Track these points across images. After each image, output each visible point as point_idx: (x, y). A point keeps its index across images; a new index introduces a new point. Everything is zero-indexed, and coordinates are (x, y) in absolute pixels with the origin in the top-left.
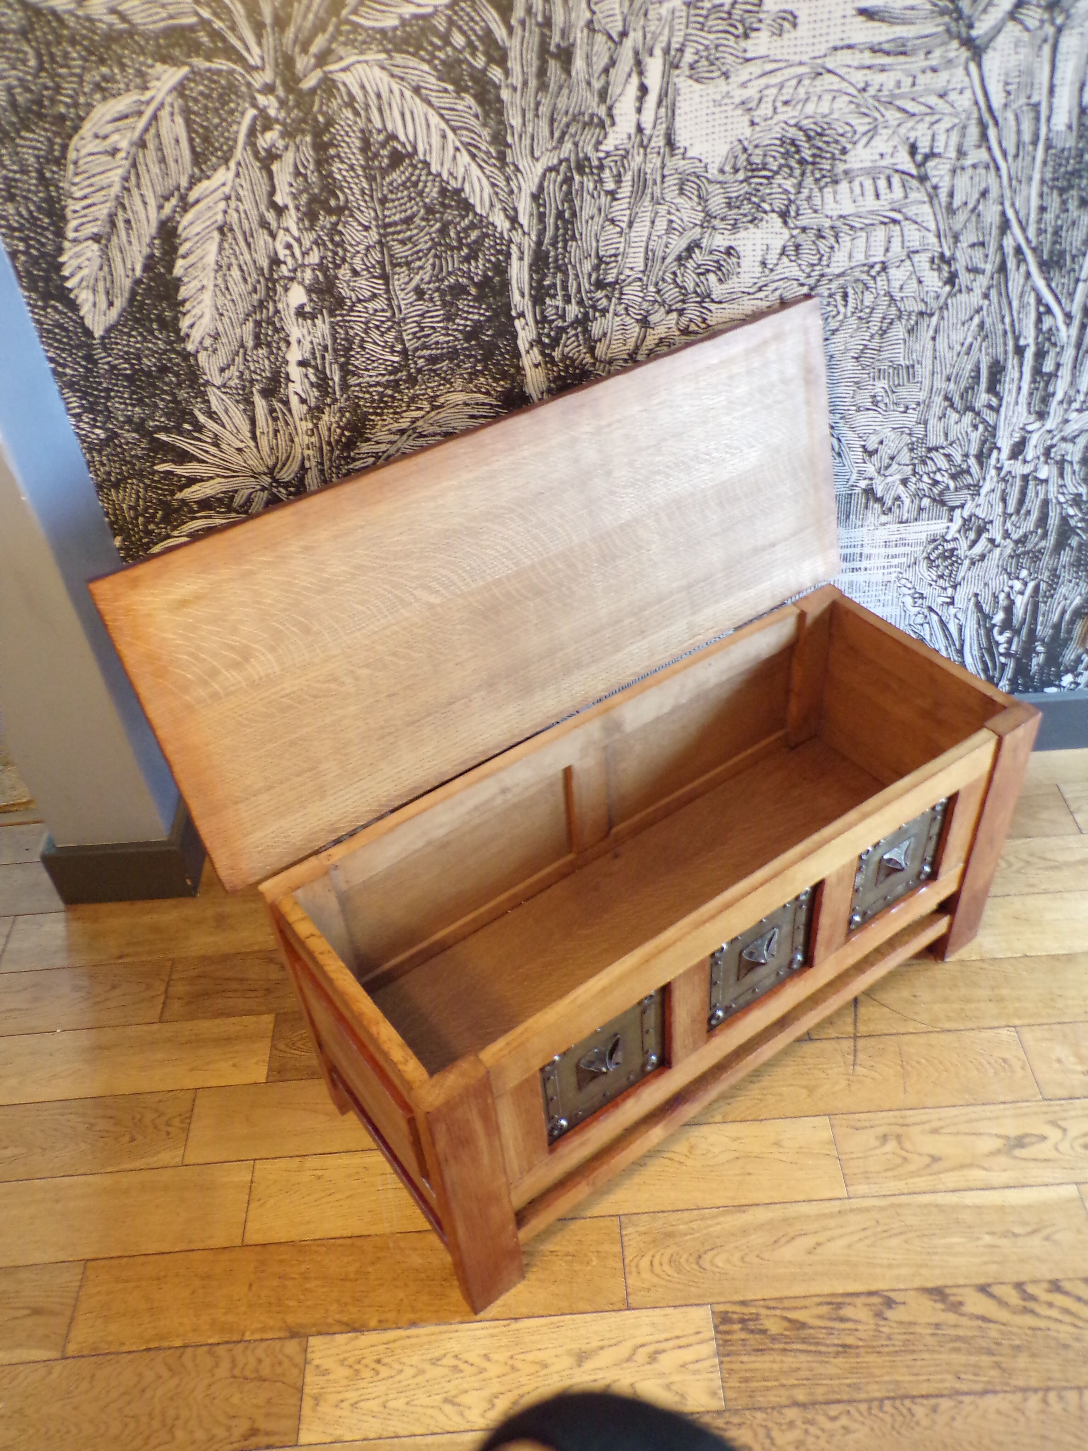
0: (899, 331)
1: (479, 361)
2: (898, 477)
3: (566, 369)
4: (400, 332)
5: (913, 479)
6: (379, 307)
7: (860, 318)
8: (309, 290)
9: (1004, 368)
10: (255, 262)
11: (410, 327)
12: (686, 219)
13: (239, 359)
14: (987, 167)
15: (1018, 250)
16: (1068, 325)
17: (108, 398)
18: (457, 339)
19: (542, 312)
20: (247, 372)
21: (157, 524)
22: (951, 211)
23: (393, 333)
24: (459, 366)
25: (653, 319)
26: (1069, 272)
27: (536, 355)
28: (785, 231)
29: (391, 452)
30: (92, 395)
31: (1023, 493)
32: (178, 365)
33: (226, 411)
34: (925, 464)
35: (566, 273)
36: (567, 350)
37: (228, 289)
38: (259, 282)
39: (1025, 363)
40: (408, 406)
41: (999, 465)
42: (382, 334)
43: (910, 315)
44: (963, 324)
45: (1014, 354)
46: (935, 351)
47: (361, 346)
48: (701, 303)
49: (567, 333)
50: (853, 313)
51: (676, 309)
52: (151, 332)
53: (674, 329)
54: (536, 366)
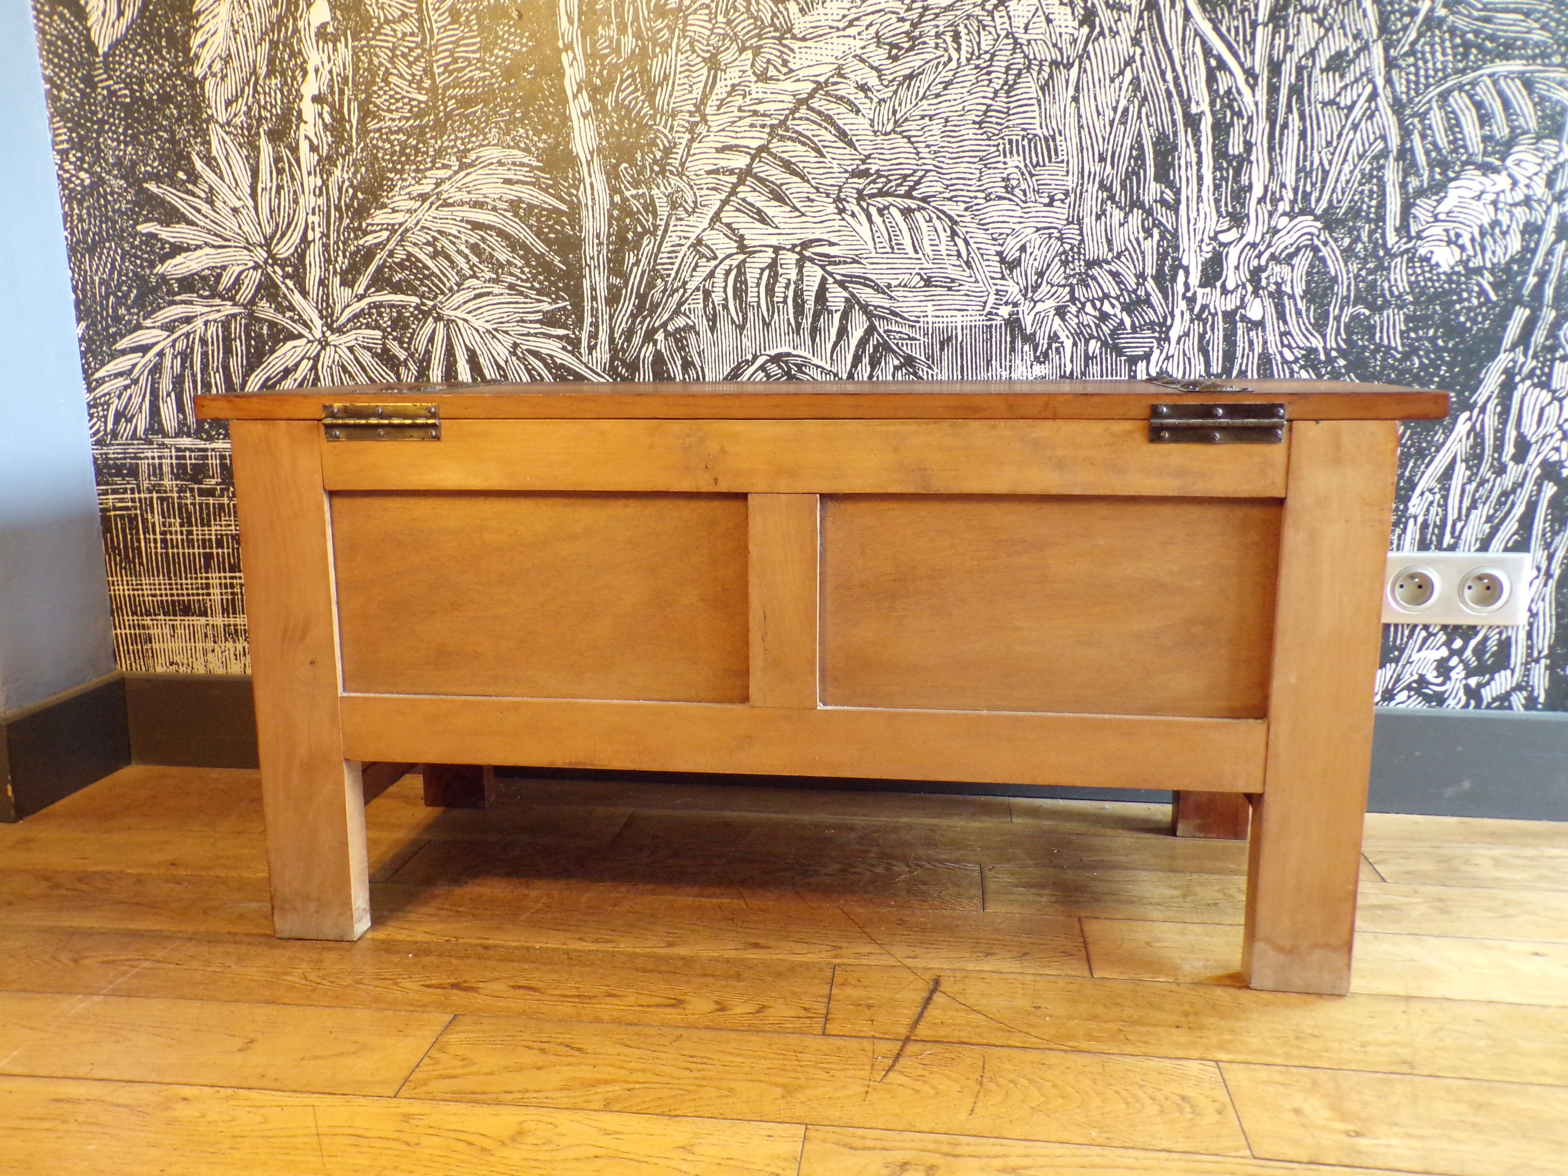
0: (1029, 86)
1: (516, 106)
2: (1051, 303)
3: (620, 122)
4: (430, 63)
5: (1073, 309)
6: (408, 30)
7: (977, 67)
9: (1175, 148)
11: (442, 58)
13: (248, 90)
16: (1253, 88)
17: (101, 131)
18: (493, 75)
19: (594, 44)
20: (256, 106)
21: (128, 309)
23: (422, 64)
24: (496, 113)
25: (725, 57)
26: (1242, 12)
27: (584, 102)
29: (409, 224)
30: (83, 126)
31: (1230, 339)
32: (182, 94)
33: (227, 156)
34: (1087, 286)
36: (622, 96)
39: (1203, 139)
40: (433, 162)
41: (1189, 294)
42: (409, 66)
43: (1041, 65)
44: (1112, 80)
45: (1186, 125)
46: (1080, 116)
47: (385, 80)
48: (780, 39)
49: (623, 73)
50: (968, 60)
51: (751, 47)
52: (158, 51)
53: (750, 73)
54: (585, 116)
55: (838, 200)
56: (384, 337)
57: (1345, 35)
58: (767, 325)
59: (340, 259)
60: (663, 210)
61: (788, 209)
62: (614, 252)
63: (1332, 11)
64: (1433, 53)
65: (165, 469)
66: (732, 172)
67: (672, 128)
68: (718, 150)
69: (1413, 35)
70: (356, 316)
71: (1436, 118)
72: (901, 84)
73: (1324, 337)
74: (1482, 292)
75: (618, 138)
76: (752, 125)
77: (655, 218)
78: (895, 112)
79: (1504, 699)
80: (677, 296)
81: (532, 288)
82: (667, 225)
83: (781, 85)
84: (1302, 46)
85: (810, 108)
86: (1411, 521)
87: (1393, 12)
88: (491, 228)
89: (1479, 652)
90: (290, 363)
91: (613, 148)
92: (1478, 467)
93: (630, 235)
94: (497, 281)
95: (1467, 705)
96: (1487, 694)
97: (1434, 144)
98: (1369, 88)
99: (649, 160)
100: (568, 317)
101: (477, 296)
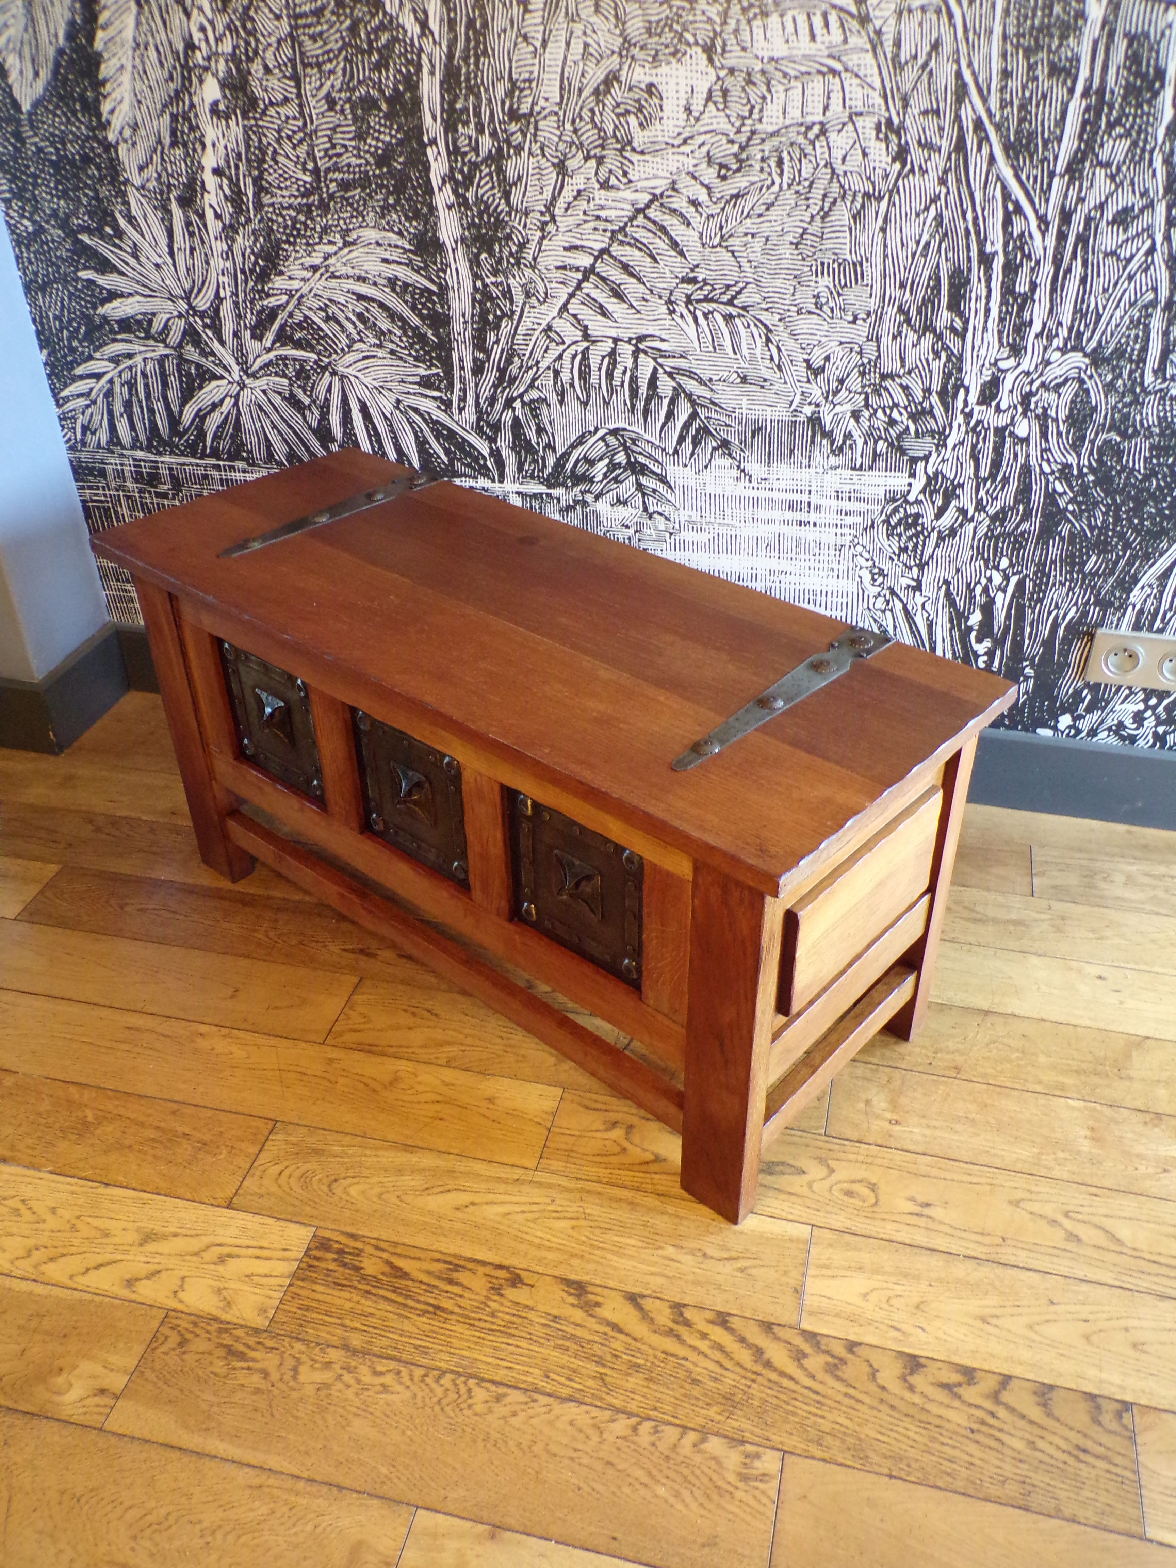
0: (842, 215)
1: (389, 193)
2: (848, 407)
3: (480, 215)
4: (312, 146)
5: (866, 414)
6: (291, 114)
7: (797, 192)
8: (223, 85)
9: (968, 281)
10: (170, 44)
11: (322, 143)
12: (602, 44)
13: (157, 158)
14: (938, 12)
15: (979, 125)
16: (1043, 234)
17: (35, 185)
18: (368, 163)
19: (455, 142)
20: (164, 174)
21: (80, 342)
22: (898, 65)
23: (304, 147)
25: (571, 164)
26: (1042, 162)
27: (449, 193)
28: (711, 70)
29: (305, 290)
30: (20, 179)
31: (998, 450)
32: (100, 156)
33: (145, 217)
34: (880, 395)
35: (478, 97)
37: (145, 72)
38: (175, 68)
39: (994, 277)
40: (321, 238)
41: (967, 410)
42: (294, 147)
43: (855, 195)
44: (918, 215)
45: (980, 263)
46: (885, 246)
47: (274, 159)
48: (621, 151)
49: (481, 171)
50: (789, 186)
51: (595, 156)
52: (74, 113)
53: (594, 180)
54: (450, 207)
55: (669, 302)
56: (291, 385)
57: (1134, 192)
58: (606, 403)
59: (248, 316)
60: (519, 298)
61: (625, 306)
62: (476, 330)
63: (1124, 169)
65: (127, 474)
66: (577, 269)
67: (525, 226)
68: (566, 249)
70: (267, 365)
72: (728, 202)
73: (1079, 456)
75: (479, 230)
76: (595, 229)
77: (512, 304)
78: (721, 228)
80: (531, 373)
81: (410, 355)
82: (522, 311)
83: (621, 194)
84: (1094, 198)
85: (646, 217)
86: (1130, 608)
88: (373, 300)
90: (217, 399)
91: (475, 239)
93: (491, 317)
94: (380, 346)
95: (1154, 745)
96: (1171, 739)
98: (1149, 243)
99: (506, 253)
100: (441, 382)
101: (365, 358)
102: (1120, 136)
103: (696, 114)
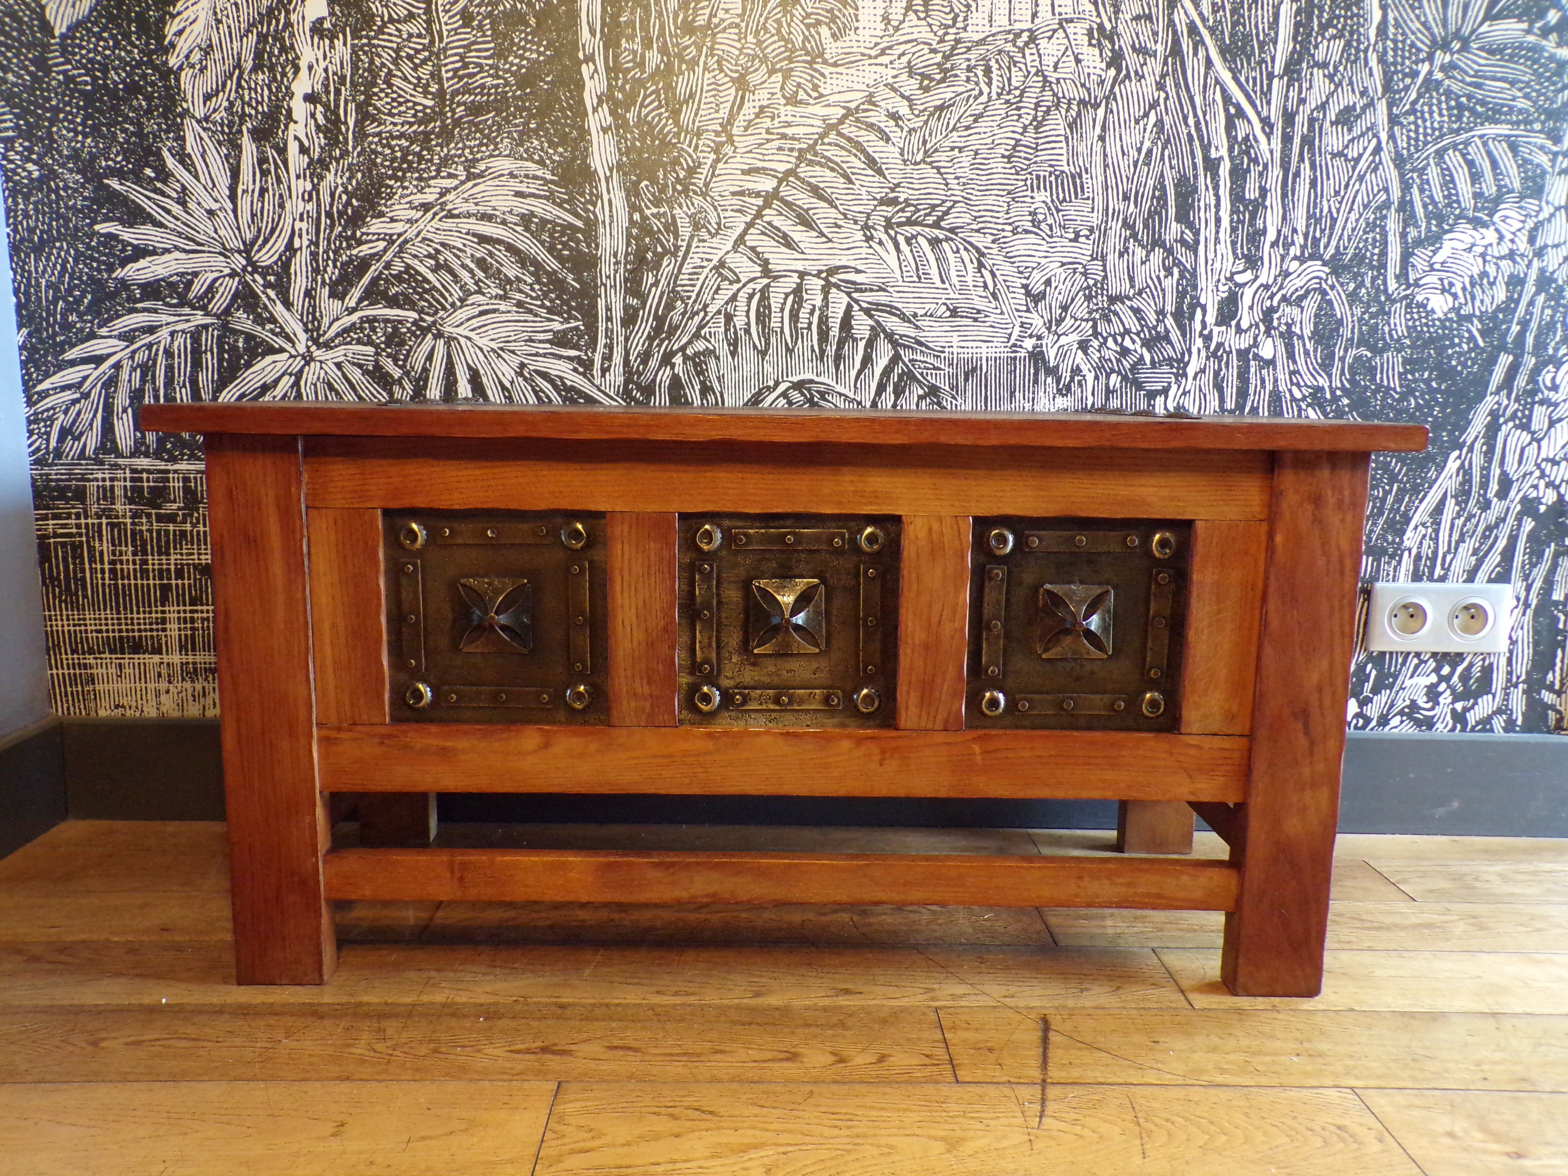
0: (1057, 123)
1: (532, 116)
2: (1074, 337)
3: (642, 139)
4: (438, 67)
5: (1095, 343)
6: (415, 31)
7: (1007, 102)
9: (1195, 190)
11: (451, 62)
13: (231, 84)
15: (1193, 29)
16: (1268, 136)
17: (53, 121)
18: (507, 84)
19: (616, 57)
20: (239, 102)
21: (80, 315)
23: (428, 68)
24: (508, 122)
25: (754, 79)
26: (1260, 64)
27: (604, 116)
29: (409, 235)
30: (33, 113)
31: (1243, 377)
32: (153, 84)
33: (204, 154)
34: (1109, 321)
35: (646, 9)
36: (644, 111)
39: (1222, 183)
40: (438, 171)
41: (1206, 332)
42: (415, 69)
43: (1069, 103)
44: (1137, 122)
45: (1206, 169)
46: (1105, 155)
47: (387, 82)
48: (811, 63)
49: (646, 89)
50: (999, 95)
51: (781, 70)
52: (127, 36)
53: (779, 95)
54: (605, 130)
55: (866, 227)
56: (377, 354)
57: (1353, 91)
58: (790, 351)
59: (329, 270)
60: (685, 231)
61: (815, 234)
62: (631, 272)
63: (1341, 68)
64: (1431, 113)
65: (117, 492)
66: (758, 194)
67: (697, 146)
68: (745, 173)
69: (1414, 96)
70: (346, 331)
71: (1433, 173)
72: (932, 114)
73: (1330, 376)
74: (1472, 338)
75: (640, 155)
76: (780, 149)
77: (676, 239)
78: (925, 142)
79: (1486, 723)
80: (697, 319)
81: (542, 306)
82: (689, 246)
83: (811, 109)
84: (1314, 99)
85: (839, 134)
86: (1406, 553)
87: (1396, 72)
88: (499, 242)
89: (1465, 678)
90: (269, 379)
91: (633, 165)
92: (1466, 502)
93: (649, 255)
94: (504, 298)
95: (1453, 729)
96: (1472, 718)
97: (1431, 197)
98: (1374, 142)
99: (672, 179)
100: (580, 337)
101: (482, 313)
102: (1334, 37)
103: (896, 23)
